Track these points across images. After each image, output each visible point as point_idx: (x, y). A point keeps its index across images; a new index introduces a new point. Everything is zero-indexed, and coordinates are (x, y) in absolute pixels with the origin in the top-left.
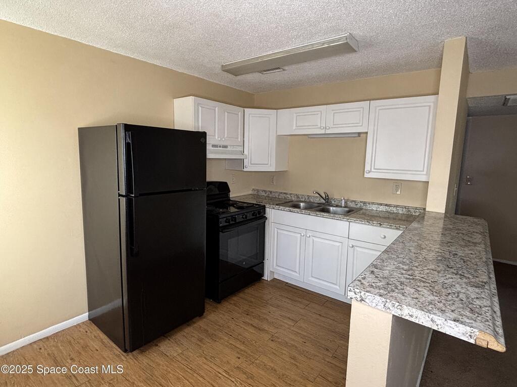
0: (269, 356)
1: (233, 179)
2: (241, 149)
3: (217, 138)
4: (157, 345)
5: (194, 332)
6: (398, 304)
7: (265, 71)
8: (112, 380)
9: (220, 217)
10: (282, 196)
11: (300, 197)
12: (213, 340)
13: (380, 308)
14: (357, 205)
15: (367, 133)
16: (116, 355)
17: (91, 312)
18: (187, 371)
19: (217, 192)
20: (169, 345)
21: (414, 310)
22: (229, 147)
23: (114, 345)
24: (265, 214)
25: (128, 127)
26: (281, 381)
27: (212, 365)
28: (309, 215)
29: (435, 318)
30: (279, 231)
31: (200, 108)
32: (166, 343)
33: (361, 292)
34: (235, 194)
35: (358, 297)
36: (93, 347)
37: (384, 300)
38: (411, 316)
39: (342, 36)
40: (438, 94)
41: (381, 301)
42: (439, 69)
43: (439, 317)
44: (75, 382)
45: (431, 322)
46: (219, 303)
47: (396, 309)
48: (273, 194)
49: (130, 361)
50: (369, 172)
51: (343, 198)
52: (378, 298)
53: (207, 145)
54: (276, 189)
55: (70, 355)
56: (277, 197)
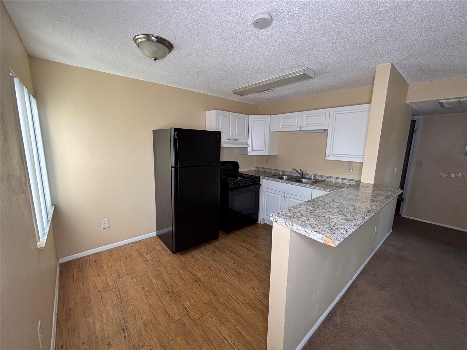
0: (252, 265)
1: (242, 160)
2: (246, 141)
3: (230, 134)
4: (190, 252)
5: (211, 247)
6: (291, 223)
7: (261, 92)
8: (165, 265)
9: (230, 182)
10: (274, 171)
11: (285, 172)
12: (221, 252)
13: (283, 225)
14: (322, 178)
15: (328, 130)
16: (169, 255)
17: (158, 231)
18: (204, 266)
19: (232, 168)
20: (196, 253)
21: (298, 226)
22: (238, 140)
23: (168, 250)
24: (260, 182)
25: (176, 130)
26: (256, 278)
27: (218, 265)
28: (287, 183)
29: (307, 230)
30: (268, 193)
31: (220, 116)
32: (195, 251)
33: (275, 217)
34: (242, 169)
35: (274, 219)
36: (158, 249)
37: (285, 221)
38: (297, 229)
39: (302, 69)
40: (371, 103)
41: (284, 222)
42: (373, 85)
43: (309, 230)
44: (148, 263)
45: (305, 233)
46: (228, 233)
47: (290, 226)
48: (268, 170)
49: (175, 257)
50: (328, 157)
51: (312, 174)
52: (283, 220)
53: (221, 138)
54: (270, 166)
55: (146, 251)
56: (270, 172)
